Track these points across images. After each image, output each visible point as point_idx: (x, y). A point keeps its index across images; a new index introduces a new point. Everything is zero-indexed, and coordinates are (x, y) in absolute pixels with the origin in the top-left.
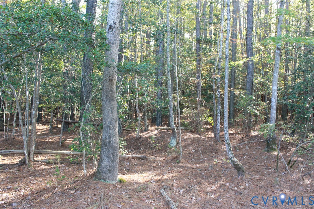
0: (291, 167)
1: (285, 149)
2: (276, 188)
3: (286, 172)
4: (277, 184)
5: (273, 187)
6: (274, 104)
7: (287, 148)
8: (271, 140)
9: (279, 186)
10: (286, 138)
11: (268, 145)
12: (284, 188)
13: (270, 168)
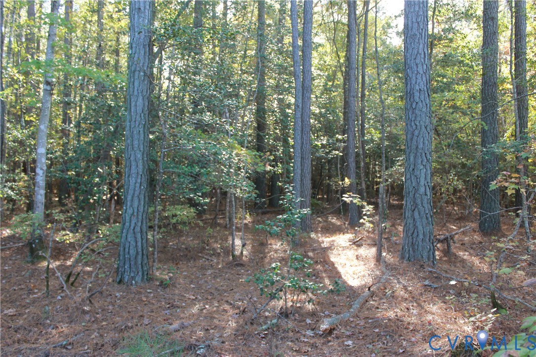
0: (72, 284)
1: (63, 255)
2: (47, 325)
3: (63, 295)
4: (47, 318)
5: (41, 324)
6: (41, 179)
7: (67, 253)
8: (37, 241)
9: (51, 321)
10: (64, 236)
11: (32, 251)
12: (59, 322)
13: (36, 291)
